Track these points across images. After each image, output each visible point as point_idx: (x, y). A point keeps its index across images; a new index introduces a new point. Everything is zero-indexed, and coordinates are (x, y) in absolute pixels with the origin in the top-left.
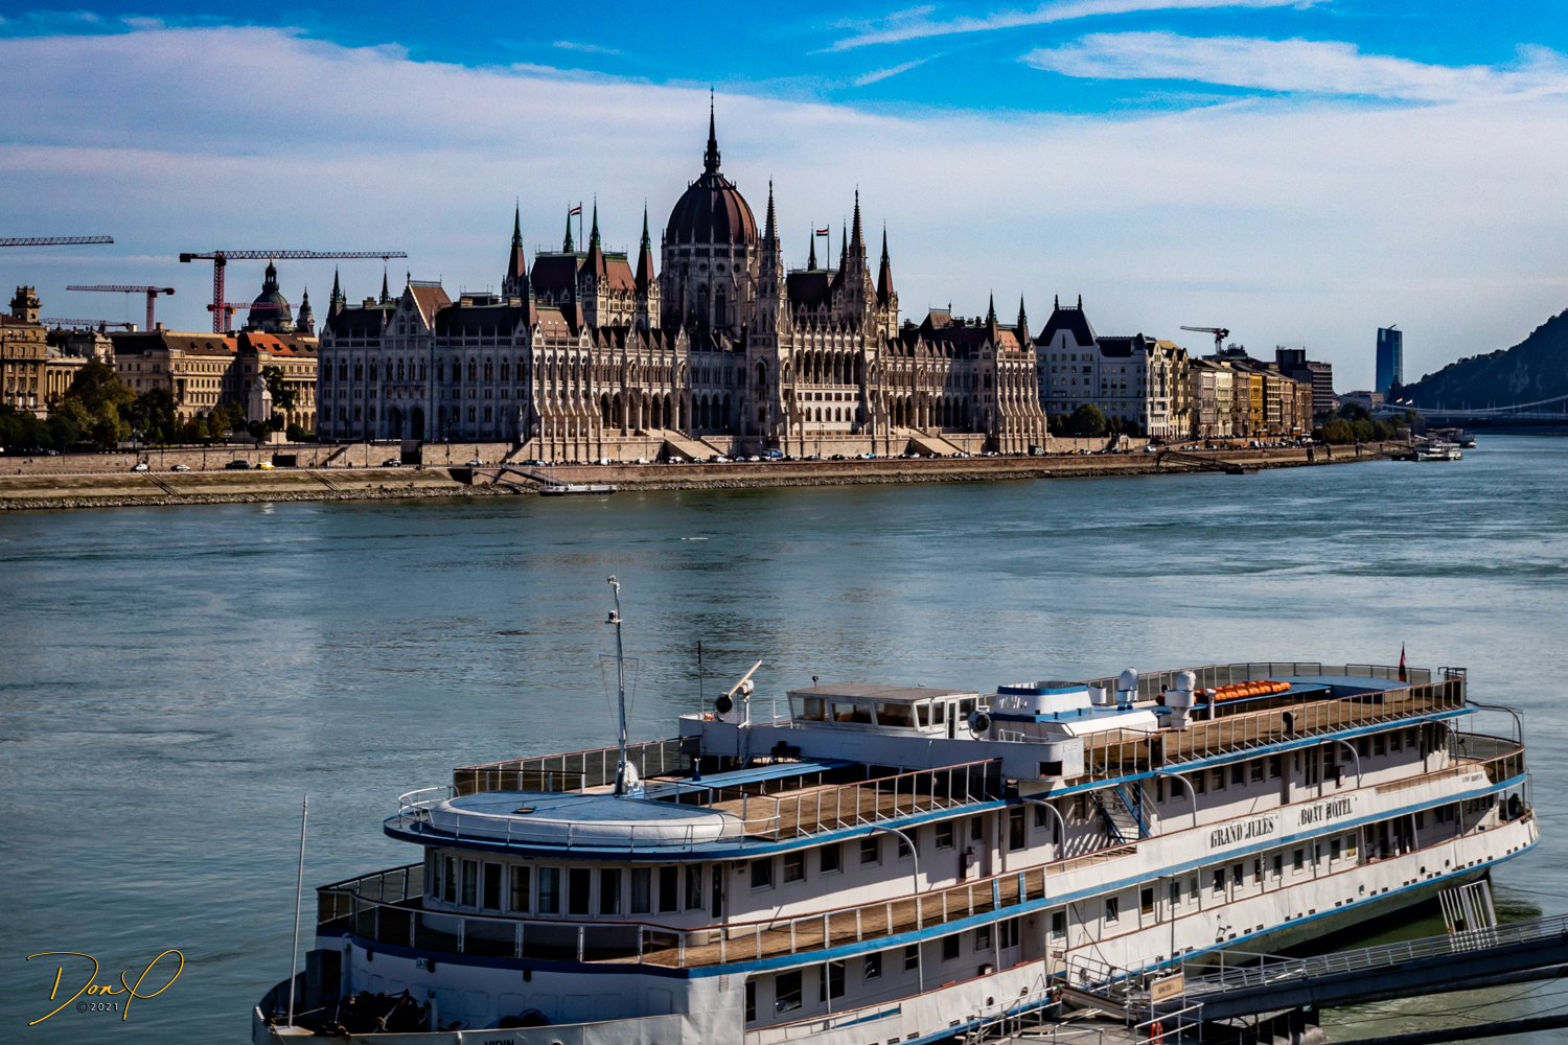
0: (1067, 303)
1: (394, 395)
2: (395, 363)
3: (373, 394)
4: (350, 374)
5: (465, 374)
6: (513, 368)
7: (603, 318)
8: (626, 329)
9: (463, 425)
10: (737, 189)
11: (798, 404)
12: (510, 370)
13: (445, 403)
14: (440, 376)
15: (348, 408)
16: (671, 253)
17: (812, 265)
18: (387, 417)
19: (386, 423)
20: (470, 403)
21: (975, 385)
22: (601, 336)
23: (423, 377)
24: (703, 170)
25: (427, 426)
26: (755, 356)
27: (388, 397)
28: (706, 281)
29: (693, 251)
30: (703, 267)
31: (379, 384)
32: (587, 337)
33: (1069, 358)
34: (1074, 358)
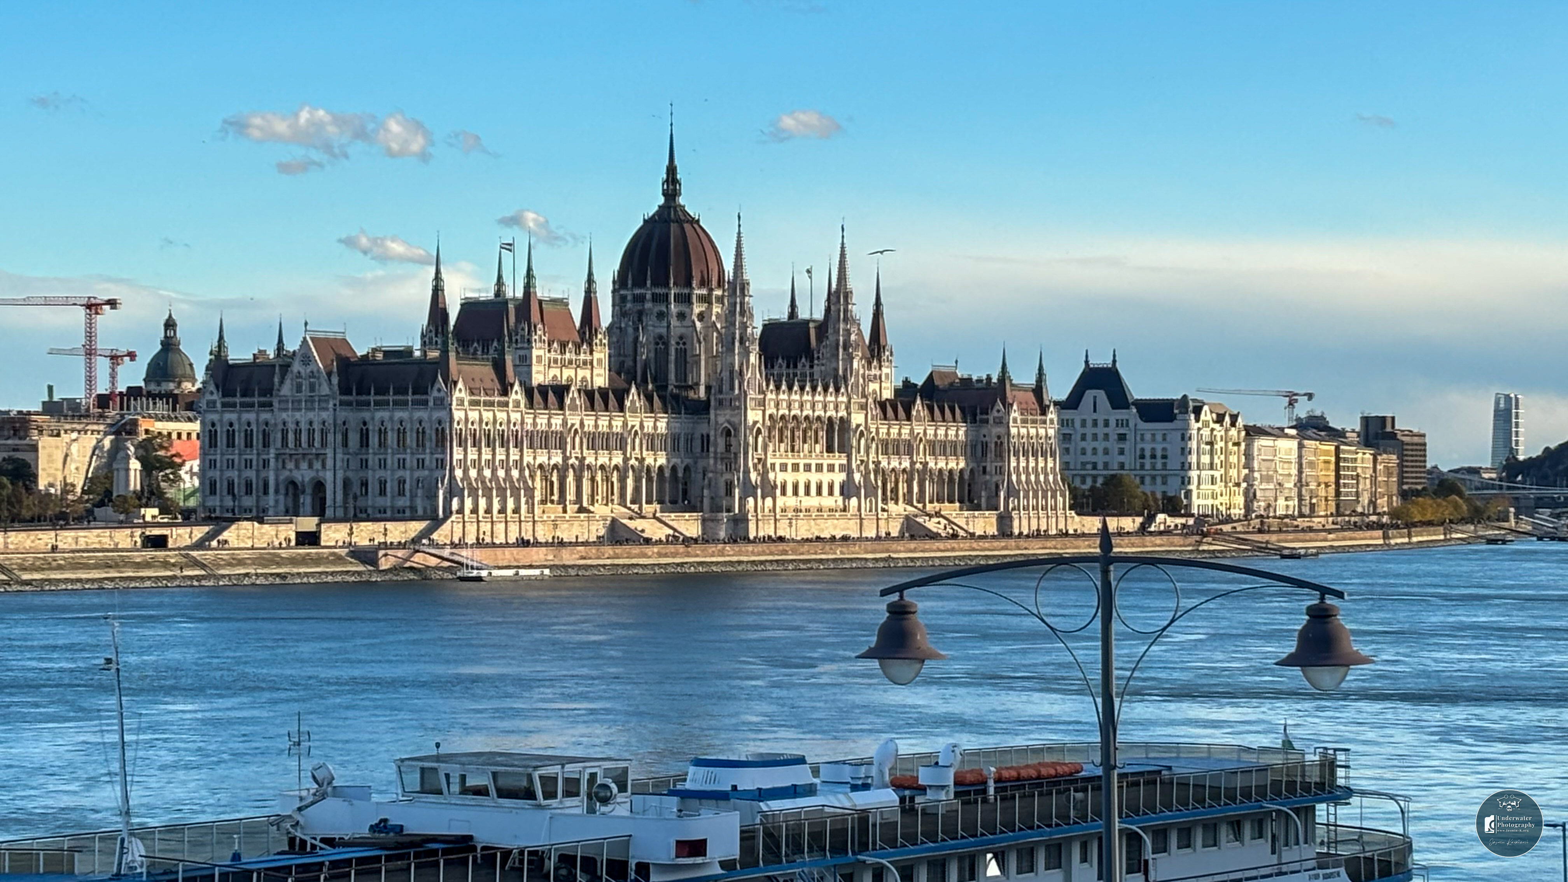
0: (1102, 360)
1: (290, 465)
2: (291, 426)
3: (266, 464)
4: (239, 440)
5: (374, 440)
6: (430, 433)
7: (539, 376)
8: (567, 388)
9: (373, 500)
10: (701, 223)
11: (771, 476)
12: (427, 436)
13: (350, 474)
14: (345, 444)
15: (236, 481)
16: (623, 299)
17: (793, 313)
18: (282, 490)
19: (281, 498)
20: (380, 473)
21: (984, 454)
22: (537, 397)
23: (324, 444)
24: (661, 200)
25: (329, 502)
26: (721, 420)
27: (284, 467)
28: (664, 331)
29: (648, 296)
30: (661, 315)
31: (272, 451)
32: (519, 397)
33: (1101, 423)
34: (1106, 424)
